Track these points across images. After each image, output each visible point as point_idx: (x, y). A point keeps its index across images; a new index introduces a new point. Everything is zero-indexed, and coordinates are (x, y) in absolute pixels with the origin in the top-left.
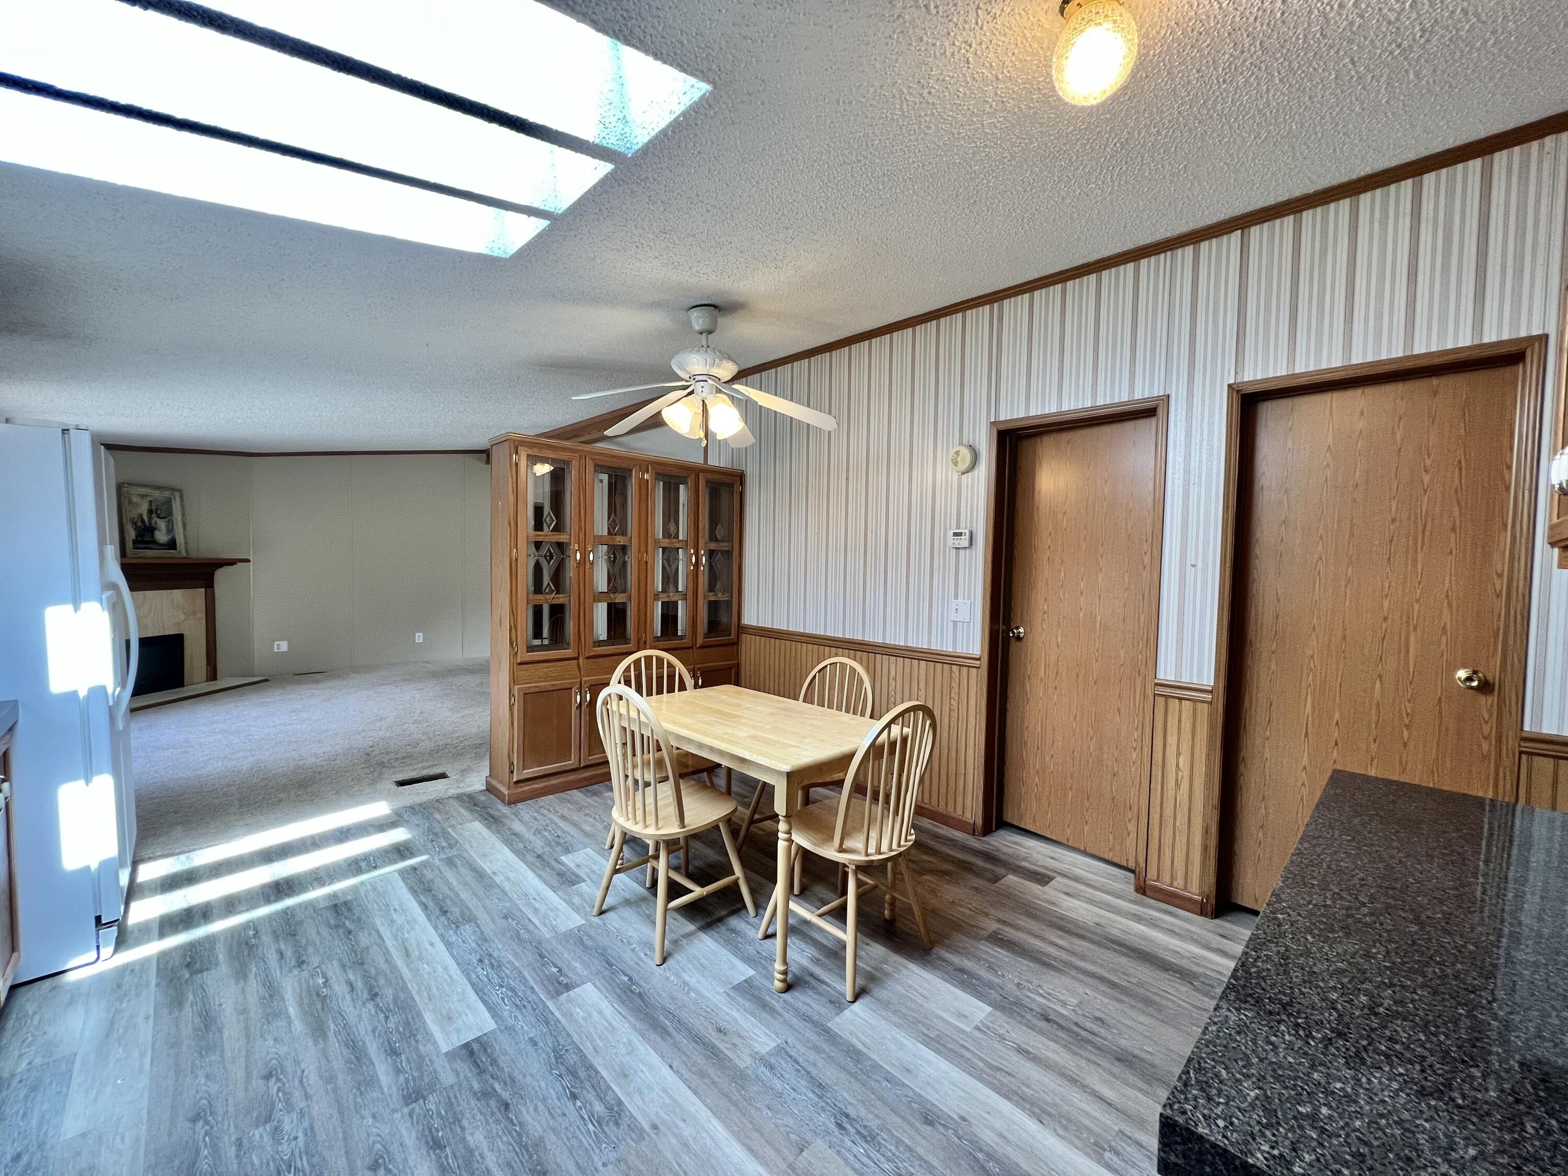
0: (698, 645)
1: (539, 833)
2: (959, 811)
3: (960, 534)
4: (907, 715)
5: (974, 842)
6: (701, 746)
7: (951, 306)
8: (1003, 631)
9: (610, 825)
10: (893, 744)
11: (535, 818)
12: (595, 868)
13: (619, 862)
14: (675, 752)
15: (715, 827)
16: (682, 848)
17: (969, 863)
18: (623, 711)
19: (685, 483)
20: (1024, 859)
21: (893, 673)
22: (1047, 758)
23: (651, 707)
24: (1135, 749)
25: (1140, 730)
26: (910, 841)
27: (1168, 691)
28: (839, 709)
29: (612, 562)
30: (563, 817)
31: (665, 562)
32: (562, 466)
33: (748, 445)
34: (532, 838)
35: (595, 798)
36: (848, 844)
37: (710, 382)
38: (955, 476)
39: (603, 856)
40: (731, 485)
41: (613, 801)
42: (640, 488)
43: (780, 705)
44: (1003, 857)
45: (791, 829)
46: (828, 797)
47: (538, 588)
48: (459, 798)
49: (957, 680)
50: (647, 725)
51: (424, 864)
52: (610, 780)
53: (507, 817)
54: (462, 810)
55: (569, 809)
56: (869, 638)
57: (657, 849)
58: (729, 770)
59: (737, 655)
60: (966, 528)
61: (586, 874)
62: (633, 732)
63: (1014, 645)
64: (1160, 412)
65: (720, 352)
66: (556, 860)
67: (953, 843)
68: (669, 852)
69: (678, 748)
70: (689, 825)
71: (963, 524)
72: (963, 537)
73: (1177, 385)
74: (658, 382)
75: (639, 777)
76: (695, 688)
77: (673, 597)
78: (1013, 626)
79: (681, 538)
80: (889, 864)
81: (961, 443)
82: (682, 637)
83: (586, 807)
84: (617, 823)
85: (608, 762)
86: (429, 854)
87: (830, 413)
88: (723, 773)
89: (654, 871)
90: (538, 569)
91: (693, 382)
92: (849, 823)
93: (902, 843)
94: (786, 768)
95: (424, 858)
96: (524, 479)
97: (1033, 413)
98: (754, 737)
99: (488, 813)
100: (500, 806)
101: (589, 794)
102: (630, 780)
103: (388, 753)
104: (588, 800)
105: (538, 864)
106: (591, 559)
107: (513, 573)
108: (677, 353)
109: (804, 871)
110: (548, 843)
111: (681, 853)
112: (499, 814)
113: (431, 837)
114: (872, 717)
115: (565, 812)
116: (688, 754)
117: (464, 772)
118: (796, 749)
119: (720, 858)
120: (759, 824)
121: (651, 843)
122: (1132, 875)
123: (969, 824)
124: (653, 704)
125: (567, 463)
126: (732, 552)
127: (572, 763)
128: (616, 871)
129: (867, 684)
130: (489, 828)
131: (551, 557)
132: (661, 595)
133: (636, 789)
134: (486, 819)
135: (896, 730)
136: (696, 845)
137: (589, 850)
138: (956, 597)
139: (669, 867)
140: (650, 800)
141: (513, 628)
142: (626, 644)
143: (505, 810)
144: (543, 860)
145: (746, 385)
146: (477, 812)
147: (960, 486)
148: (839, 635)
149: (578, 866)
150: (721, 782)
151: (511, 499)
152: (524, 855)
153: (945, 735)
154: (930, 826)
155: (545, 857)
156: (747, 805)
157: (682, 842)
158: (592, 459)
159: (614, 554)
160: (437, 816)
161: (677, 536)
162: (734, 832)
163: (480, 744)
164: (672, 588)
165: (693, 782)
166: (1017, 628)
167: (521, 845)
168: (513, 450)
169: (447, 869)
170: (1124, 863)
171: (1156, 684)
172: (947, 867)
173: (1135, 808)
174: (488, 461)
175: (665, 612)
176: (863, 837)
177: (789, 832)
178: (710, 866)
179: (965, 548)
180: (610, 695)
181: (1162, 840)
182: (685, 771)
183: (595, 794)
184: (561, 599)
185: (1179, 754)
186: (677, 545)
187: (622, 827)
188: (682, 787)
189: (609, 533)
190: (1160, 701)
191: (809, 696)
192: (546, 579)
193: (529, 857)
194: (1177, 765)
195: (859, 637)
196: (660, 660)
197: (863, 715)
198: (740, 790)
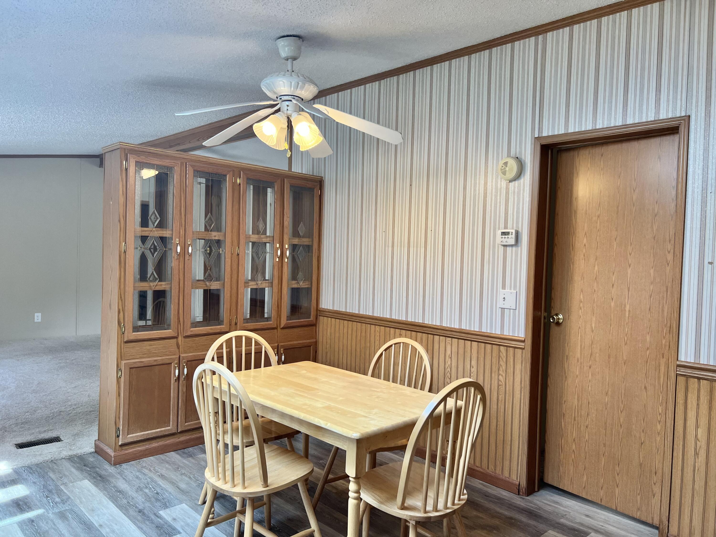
0: (282, 326)
1: (141, 490)
2: (506, 474)
3: (507, 234)
4: (460, 391)
5: (518, 501)
6: (283, 415)
7: (501, 38)
8: (545, 318)
9: (203, 483)
10: (448, 415)
11: (137, 477)
12: (189, 521)
13: (211, 516)
14: (260, 419)
15: (294, 486)
16: (265, 504)
17: (515, 519)
18: (216, 384)
19: (272, 187)
20: (563, 516)
21: (449, 352)
22: (582, 428)
23: (240, 381)
24: (659, 422)
25: (664, 404)
26: (462, 500)
27: (689, 372)
28: (402, 383)
29: (208, 255)
30: (162, 476)
31: (255, 255)
32: (165, 171)
33: (326, 155)
34: (134, 495)
35: (190, 459)
36: (409, 502)
37: (294, 101)
38: (504, 184)
39: (196, 511)
40: (311, 190)
41: (206, 462)
42: (233, 192)
43: (352, 380)
44: (545, 515)
45: (359, 489)
46: (392, 460)
47: (143, 277)
48: (71, 459)
49: (505, 360)
50: (236, 396)
51: (39, 517)
52: (203, 443)
53: (113, 476)
54: (73, 470)
55: (167, 469)
56: (428, 322)
57: (244, 505)
58: (307, 437)
59: (315, 335)
60: (513, 229)
61: (182, 527)
62: (224, 402)
63: (554, 330)
64: (682, 129)
65: (303, 76)
66: (155, 514)
67: (500, 501)
68: (254, 508)
69: (263, 417)
70: (271, 485)
71: (510, 224)
72: (510, 236)
73: (697, 106)
74: (251, 101)
75: (228, 441)
76: (279, 363)
77: (261, 284)
78: (553, 313)
79: (268, 234)
80: (445, 521)
81: (509, 155)
82: (268, 319)
83: (182, 467)
84: (209, 482)
85: (201, 428)
86: (45, 508)
87: (397, 130)
88: (301, 439)
89: (241, 524)
90: (143, 260)
91: (279, 101)
92: (410, 483)
93: (456, 502)
94: (356, 435)
95: (40, 511)
96: (133, 182)
97: (571, 130)
98: (329, 408)
99: (96, 473)
100: (107, 466)
101: (185, 455)
102: (221, 444)
103: (9, 419)
104: (184, 461)
105: (139, 518)
106: (190, 251)
107: (122, 263)
108: (266, 77)
109: (371, 524)
110: (148, 498)
111: (265, 509)
112: (106, 474)
113: (46, 493)
114: (430, 391)
115: (164, 472)
116: (271, 422)
117: (76, 435)
118: (363, 419)
119: (298, 513)
120: (333, 484)
121: (238, 500)
122: (656, 531)
123: (516, 485)
124: (242, 379)
125: (170, 169)
126: (312, 246)
127: (170, 428)
128: (207, 525)
129: (426, 362)
130: (97, 486)
131: (155, 249)
132: (251, 283)
133: (226, 452)
134: (94, 477)
135: (451, 403)
136: (276, 500)
137: (184, 506)
138: (504, 287)
139: (254, 520)
140: (238, 463)
141: (121, 311)
142: (219, 324)
143: (111, 470)
144: (144, 514)
145: (325, 105)
146: (87, 471)
147: (507, 193)
148: (403, 318)
149: (174, 519)
150: (300, 445)
151: (122, 200)
152: (127, 510)
153: (494, 407)
154: (480, 486)
155: (145, 511)
156: (322, 466)
157: (265, 499)
158: (191, 166)
159: (210, 247)
160: (51, 475)
161: (265, 232)
162: (310, 491)
163: (90, 412)
164: (260, 276)
165: (276, 447)
166: (557, 315)
167: (125, 501)
168: (123, 157)
169: (60, 522)
170: (650, 521)
171: (679, 366)
172: (496, 522)
173: (660, 472)
174: (101, 164)
175: (254, 297)
176: (422, 497)
177: (358, 492)
178: (290, 520)
179: (512, 246)
180: (204, 371)
181: (683, 502)
182: (269, 436)
183: (191, 456)
184: (162, 286)
185: (697, 427)
186: (264, 240)
187: (213, 485)
188: (266, 451)
189: (206, 229)
190: (681, 380)
191: (377, 371)
192: (151, 269)
193: (132, 512)
194: (696, 436)
195: (419, 320)
196: (249, 340)
197: (422, 389)
198: (316, 453)
